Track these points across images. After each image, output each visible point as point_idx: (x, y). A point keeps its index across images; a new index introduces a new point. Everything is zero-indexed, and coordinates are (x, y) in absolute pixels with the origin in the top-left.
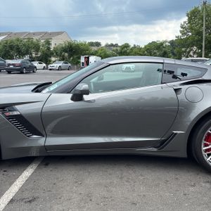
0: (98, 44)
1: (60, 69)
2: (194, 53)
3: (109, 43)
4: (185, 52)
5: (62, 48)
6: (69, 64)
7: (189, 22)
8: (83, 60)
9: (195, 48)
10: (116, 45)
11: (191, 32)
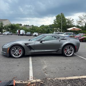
0: (21, 25)
1: (8, 34)
2: (58, 30)
3: (26, 25)
4: (55, 30)
5: (8, 26)
6: (12, 33)
7: (57, 20)
8: (17, 31)
9: (59, 29)
10: (28, 26)
11: (57, 23)
